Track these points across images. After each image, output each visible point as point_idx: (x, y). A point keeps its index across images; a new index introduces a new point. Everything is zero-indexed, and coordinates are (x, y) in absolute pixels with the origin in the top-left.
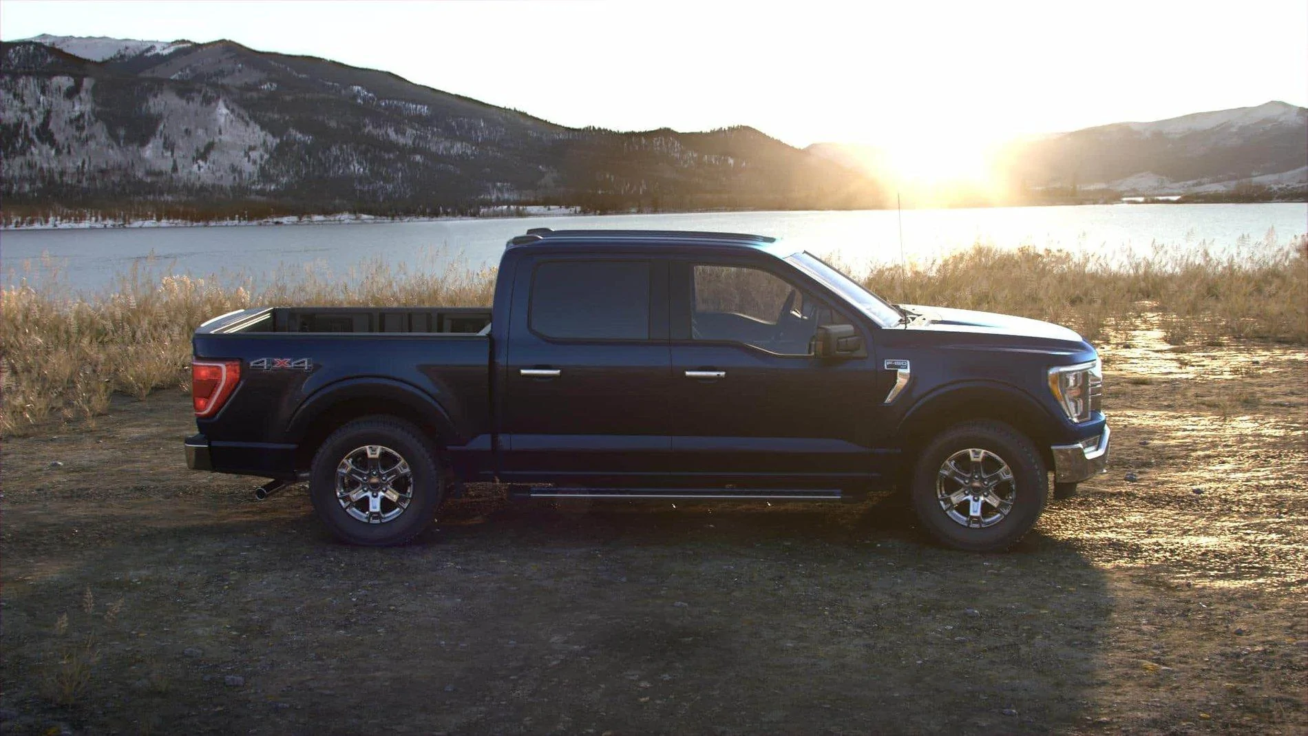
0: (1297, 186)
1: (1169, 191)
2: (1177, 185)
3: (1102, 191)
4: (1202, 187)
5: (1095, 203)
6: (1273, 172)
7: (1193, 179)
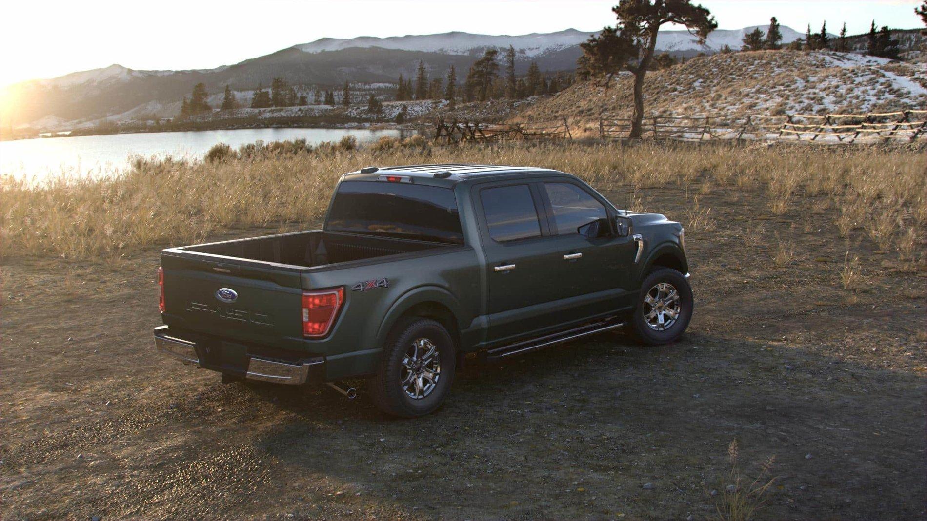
0: (131, 122)
1: (64, 128)
2: (68, 123)
3: (27, 130)
4: (82, 125)
5: (24, 138)
6: (118, 113)
7: (76, 119)
